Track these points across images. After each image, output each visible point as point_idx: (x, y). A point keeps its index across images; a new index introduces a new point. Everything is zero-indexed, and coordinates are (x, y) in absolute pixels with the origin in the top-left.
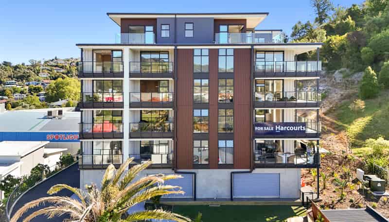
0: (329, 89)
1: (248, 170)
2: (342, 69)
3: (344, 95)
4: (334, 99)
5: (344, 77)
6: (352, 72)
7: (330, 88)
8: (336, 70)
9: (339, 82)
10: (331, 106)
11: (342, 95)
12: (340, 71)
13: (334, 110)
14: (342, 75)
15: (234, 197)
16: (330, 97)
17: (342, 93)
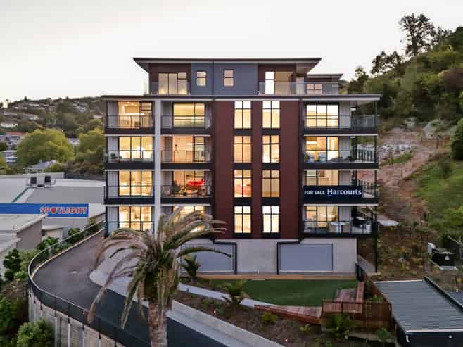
0: (416, 148)
1: (297, 240)
2: (436, 121)
3: (433, 155)
4: (419, 161)
5: (436, 132)
6: (447, 125)
7: (417, 146)
8: (428, 121)
9: (430, 137)
10: (414, 169)
11: (430, 156)
12: (432, 122)
13: (417, 175)
14: (434, 129)
15: (280, 271)
16: (415, 157)
17: (430, 152)
